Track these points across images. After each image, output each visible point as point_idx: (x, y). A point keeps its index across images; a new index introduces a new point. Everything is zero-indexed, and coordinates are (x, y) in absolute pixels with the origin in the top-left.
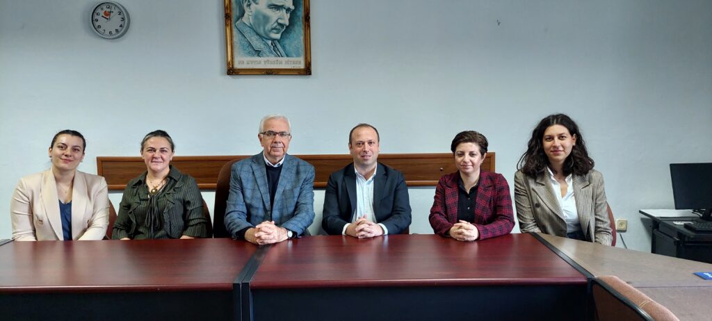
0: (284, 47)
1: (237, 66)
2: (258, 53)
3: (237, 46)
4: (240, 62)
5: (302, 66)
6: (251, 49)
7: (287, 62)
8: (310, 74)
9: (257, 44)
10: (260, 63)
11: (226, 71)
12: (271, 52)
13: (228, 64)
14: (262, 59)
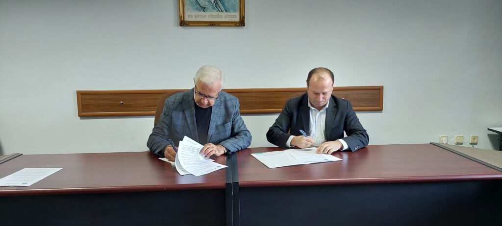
1: (187, 19)
2: (204, 9)
4: (189, 16)
7: (226, 17)
8: (244, 25)
9: (203, 2)
10: (205, 16)
11: (179, 23)
12: (214, 8)
14: (207, 14)
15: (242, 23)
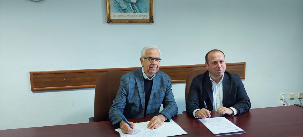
0: (138, 8)
1: (112, 18)
2: (124, 11)
3: (112, 6)
4: (114, 16)
5: (148, 18)
6: (120, 9)
7: (140, 16)
8: (153, 22)
9: (124, 5)
10: (125, 16)
11: (107, 21)
12: (131, 10)
13: (108, 17)
14: (127, 14)
15: (151, 21)
